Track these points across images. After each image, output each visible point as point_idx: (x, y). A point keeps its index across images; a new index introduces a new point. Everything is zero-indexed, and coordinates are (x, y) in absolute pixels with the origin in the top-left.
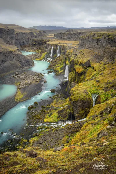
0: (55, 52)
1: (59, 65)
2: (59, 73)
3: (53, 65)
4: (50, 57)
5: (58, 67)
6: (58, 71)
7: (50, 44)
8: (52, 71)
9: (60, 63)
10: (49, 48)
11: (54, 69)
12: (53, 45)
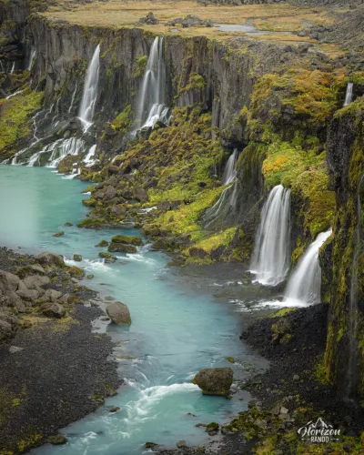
0: (116, 92)
1: (176, 193)
2: (201, 253)
3: (127, 197)
4: (74, 130)
5: (175, 205)
6: (186, 240)
7: (77, 28)
8: (139, 243)
9: (186, 178)
10: (68, 57)
11: (147, 226)
12: (102, 33)
